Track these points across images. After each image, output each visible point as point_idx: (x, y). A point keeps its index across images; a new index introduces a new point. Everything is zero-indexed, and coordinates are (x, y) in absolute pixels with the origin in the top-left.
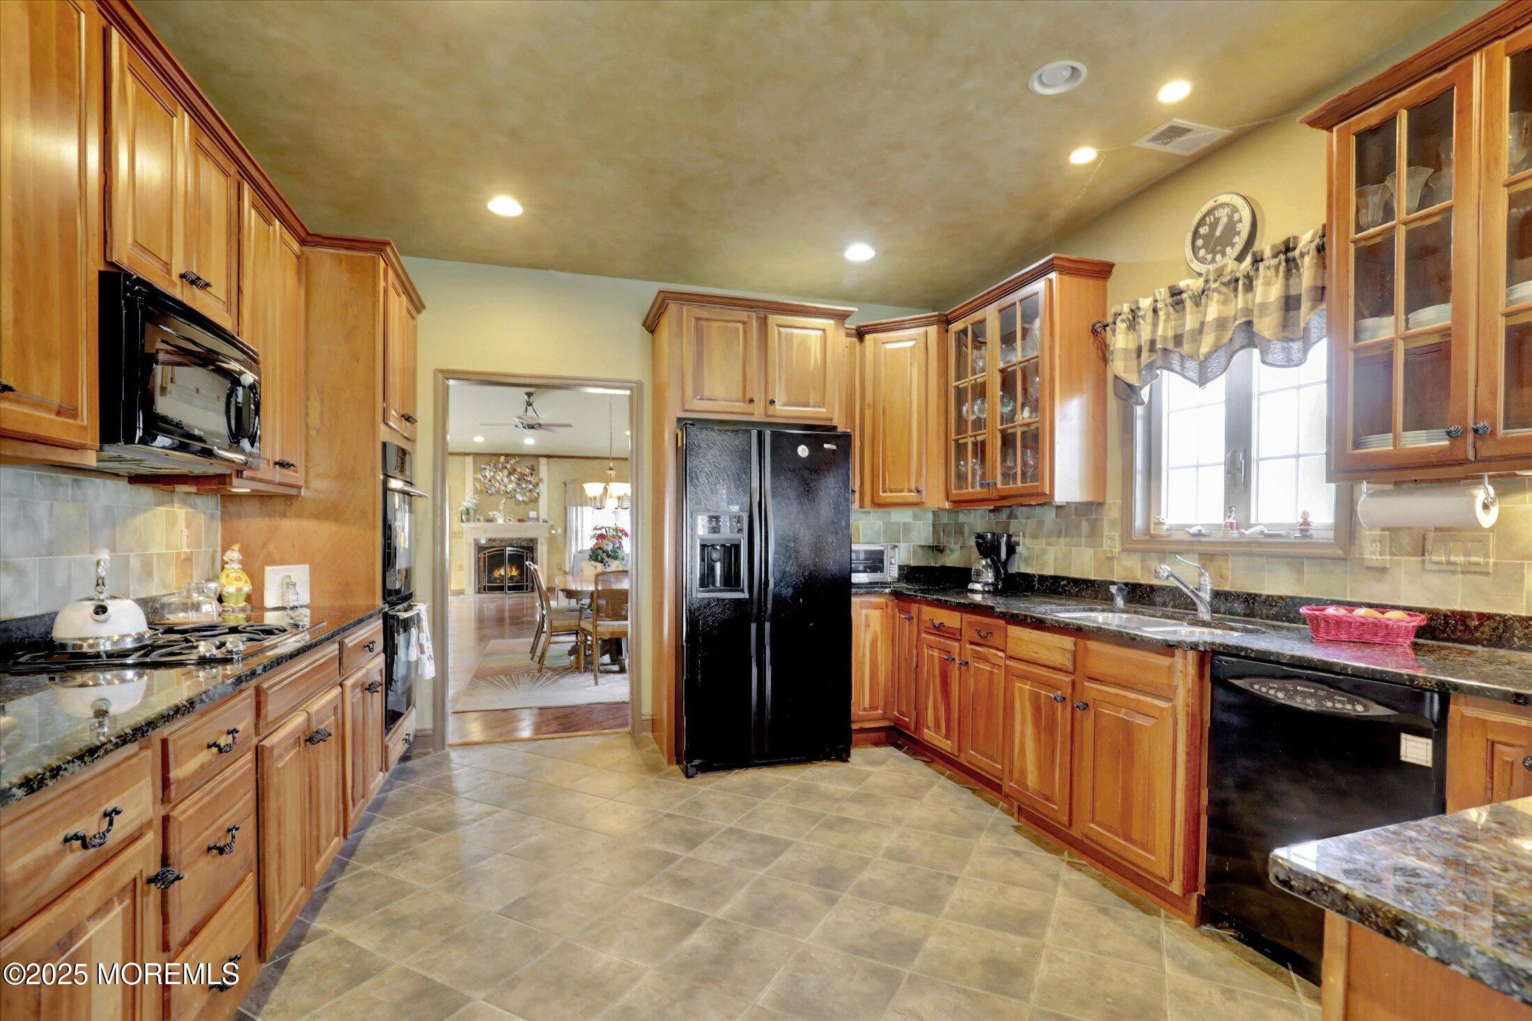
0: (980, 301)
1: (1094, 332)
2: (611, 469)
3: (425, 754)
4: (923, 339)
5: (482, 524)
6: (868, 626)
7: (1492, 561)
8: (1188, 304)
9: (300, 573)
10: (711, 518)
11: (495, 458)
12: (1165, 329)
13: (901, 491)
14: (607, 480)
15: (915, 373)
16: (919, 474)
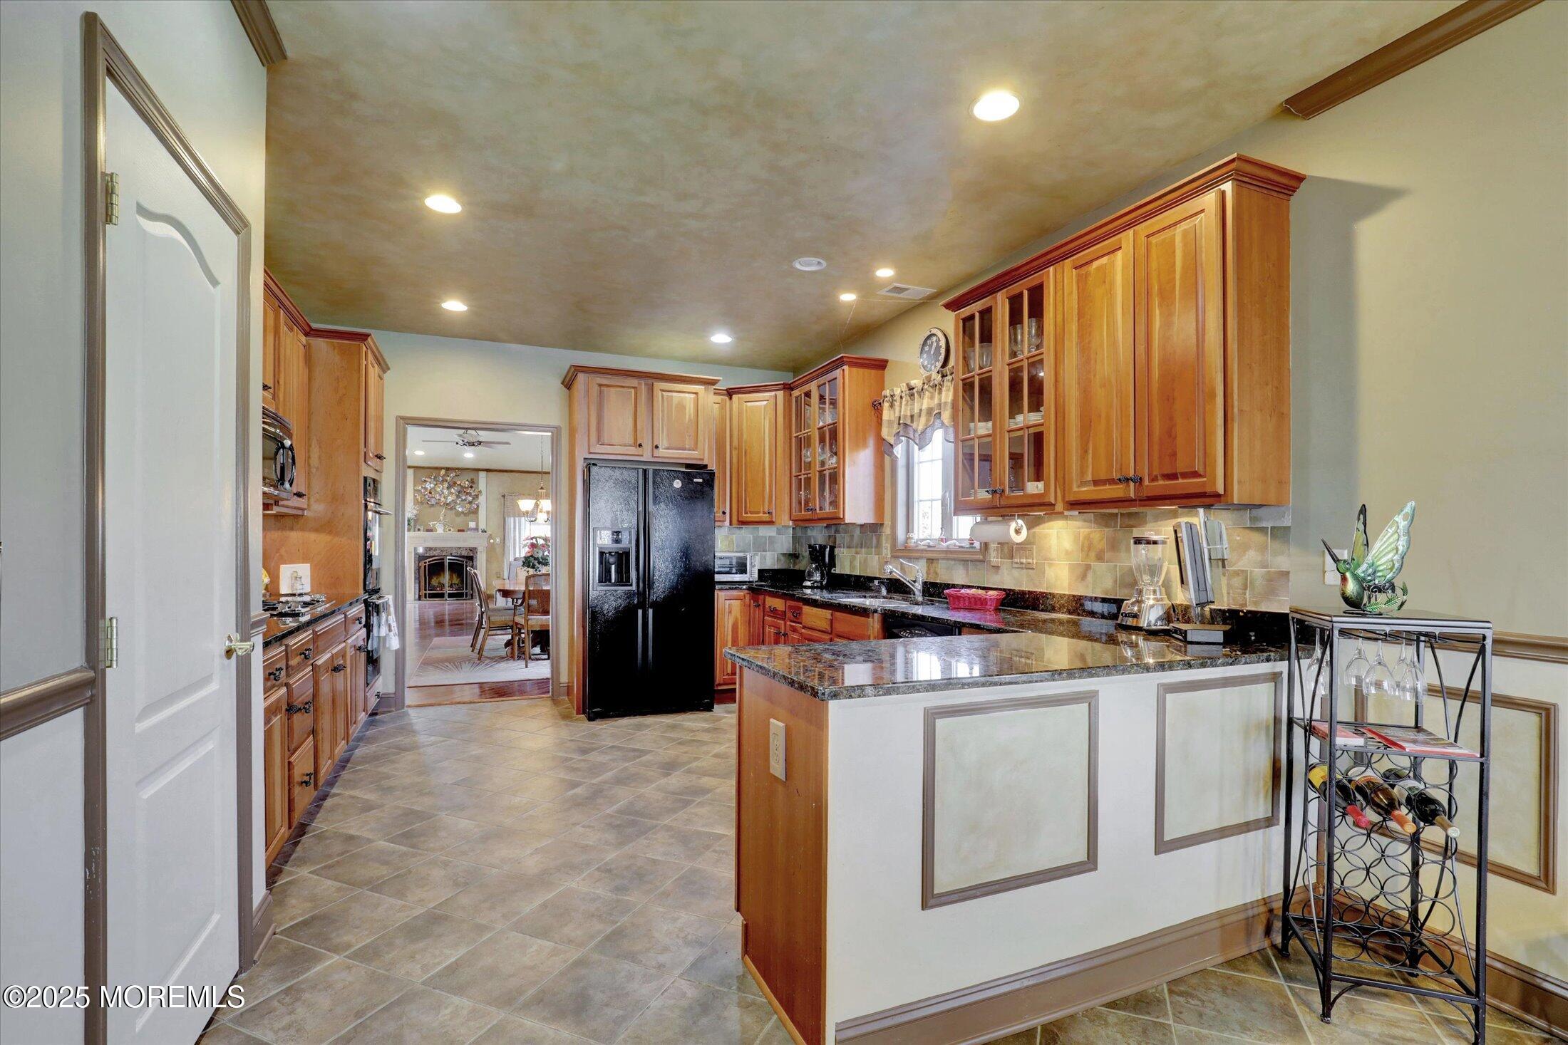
0: (808, 377)
1: (874, 406)
2: (542, 488)
3: (389, 712)
4: (774, 401)
5: (422, 534)
6: (730, 612)
7: (1035, 561)
8: (916, 395)
9: (304, 570)
10: (614, 533)
11: (437, 471)
12: (906, 409)
13: (758, 513)
14: (537, 497)
15: (766, 425)
16: (770, 502)
